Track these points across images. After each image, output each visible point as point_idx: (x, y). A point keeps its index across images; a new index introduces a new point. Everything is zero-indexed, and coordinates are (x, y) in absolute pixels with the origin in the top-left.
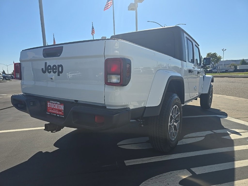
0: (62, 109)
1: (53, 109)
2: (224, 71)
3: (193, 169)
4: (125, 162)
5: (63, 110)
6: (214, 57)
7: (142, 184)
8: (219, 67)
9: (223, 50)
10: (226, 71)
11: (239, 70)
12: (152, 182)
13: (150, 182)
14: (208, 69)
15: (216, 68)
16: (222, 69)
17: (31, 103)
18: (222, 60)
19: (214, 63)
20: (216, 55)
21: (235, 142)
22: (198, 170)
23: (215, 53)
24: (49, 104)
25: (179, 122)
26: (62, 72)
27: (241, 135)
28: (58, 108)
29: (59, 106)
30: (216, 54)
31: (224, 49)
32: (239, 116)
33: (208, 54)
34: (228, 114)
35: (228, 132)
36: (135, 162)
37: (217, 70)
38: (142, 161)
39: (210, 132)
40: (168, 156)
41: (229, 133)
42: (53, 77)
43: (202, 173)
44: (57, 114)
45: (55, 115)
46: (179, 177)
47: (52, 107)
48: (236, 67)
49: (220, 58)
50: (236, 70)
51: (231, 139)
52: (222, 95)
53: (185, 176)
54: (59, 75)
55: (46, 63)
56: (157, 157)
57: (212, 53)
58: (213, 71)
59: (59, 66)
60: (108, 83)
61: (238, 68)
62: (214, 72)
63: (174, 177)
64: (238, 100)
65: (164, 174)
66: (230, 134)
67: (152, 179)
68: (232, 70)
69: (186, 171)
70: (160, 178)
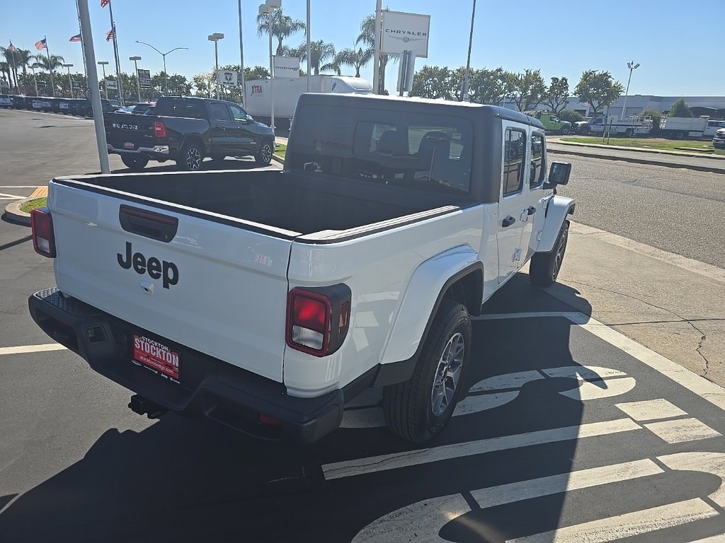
0: (174, 364)
1: (149, 356)
2: (623, 130)
3: (476, 495)
4: (325, 468)
5: (177, 365)
6: (601, 87)
7: (358, 534)
8: (609, 119)
9: (629, 67)
10: (628, 133)
11: (665, 130)
12: (381, 530)
13: (377, 529)
14: (580, 123)
15: (600, 121)
16: (620, 124)
17: (90, 331)
18: (622, 94)
19: (599, 103)
20: (610, 79)
21: (586, 408)
22: (487, 498)
23: (606, 74)
24: (140, 343)
25: (461, 365)
26: (175, 281)
27: (605, 387)
28: (164, 359)
29: (166, 354)
30: (610, 77)
31: (632, 64)
32: (619, 317)
33: (586, 76)
34: (593, 309)
35: (578, 375)
36: (347, 469)
37: (602, 128)
38: (362, 468)
39: (534, 375)
40: (425, 453)
41: (580, 378)
42: (151, 287)
43: (494, 504)
44: (160, 372)
45: (156, 372)
46: (442, 516)
47: (148, 352)
48: (656, 122)
49: (617, 89)
50: (656, 132)
51: (580, 398)
52: (596, 227)
53: (454, 512)
54: (166, 286)
55: (129, 245)
56: (400, 454)
57: (597, 73)
58: (593, 128)
59: (167, 265)
60: (292, 342)
61: (662, 126)
62: (593, 132)
63: (430, 516)
64: (632, 251)
65: (409, 507)
66: (580, 383)
67: (381, 522)
68: (643, 130)
69: (459, 499)
70: (401, 517)
